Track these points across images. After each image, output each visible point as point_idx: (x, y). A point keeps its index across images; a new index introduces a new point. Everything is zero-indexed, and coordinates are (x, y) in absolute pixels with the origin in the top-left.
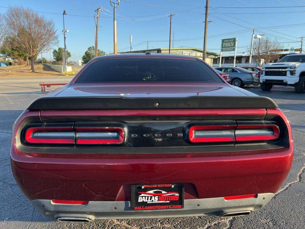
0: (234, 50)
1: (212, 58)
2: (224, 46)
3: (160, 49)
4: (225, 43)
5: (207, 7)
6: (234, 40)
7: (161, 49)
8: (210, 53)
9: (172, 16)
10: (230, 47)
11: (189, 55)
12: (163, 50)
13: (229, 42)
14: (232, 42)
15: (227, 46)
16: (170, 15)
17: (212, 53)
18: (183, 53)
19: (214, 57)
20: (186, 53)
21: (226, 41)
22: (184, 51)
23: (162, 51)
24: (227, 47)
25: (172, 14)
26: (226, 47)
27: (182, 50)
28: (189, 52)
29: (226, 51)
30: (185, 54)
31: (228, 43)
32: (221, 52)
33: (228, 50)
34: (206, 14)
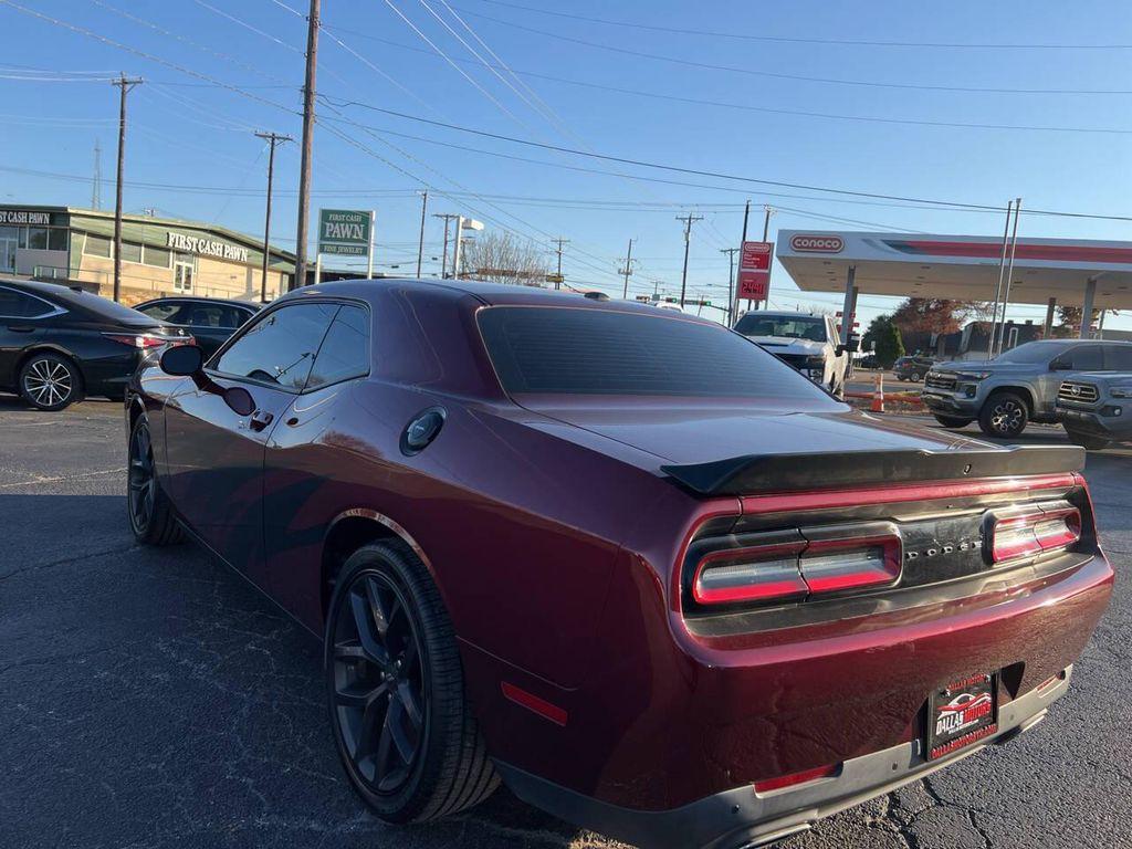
0: (365, 252)
1: (283, 273)
2: (331, 233)
3: (66, 209)
4: (334, 223)
5: (308, 92)
6: (365, 219)
7: (70, 211)
8: (279, 252)
9: (128, 87)
10: (352, 240)
11: (194, 250)
12: (75, 215)
13: (345, 222)
14: (356, 223)
15: (339, 236)
16: (118, 79)
17: (283, 252)
18: (171, 239)
19: (292, 269)
20: (182, 242)
21: (336, 218)
22: (173, 234)
23: (72, 218)
24: (341, 240)
25: (127, 79)
26: (336, 239)
27: (168, 229)
28: (195, 240)
29: (337, 251)
30: (176, 246)
31: (342, 225)
32: (319, 256)
33: (346, 250)
34: (307, 117)
